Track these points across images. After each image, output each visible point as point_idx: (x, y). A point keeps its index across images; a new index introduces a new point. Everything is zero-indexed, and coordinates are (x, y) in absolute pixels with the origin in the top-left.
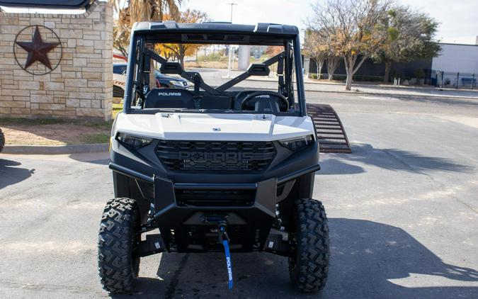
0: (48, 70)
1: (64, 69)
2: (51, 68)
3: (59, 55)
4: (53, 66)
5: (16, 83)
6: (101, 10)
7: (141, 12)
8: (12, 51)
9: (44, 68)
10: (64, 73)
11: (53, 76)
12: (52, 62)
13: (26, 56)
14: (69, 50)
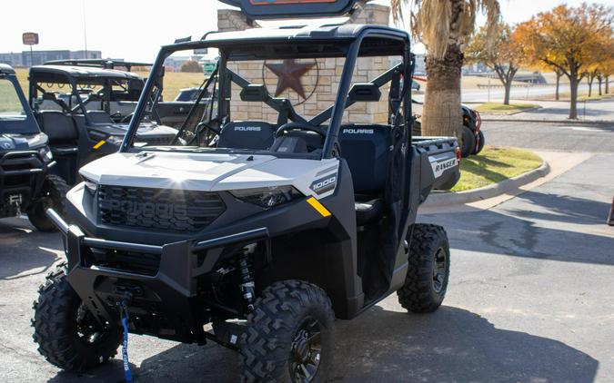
0: (301, 100)
1: (321, 97)
2: (304, 97)
3: (314, 79)
4: (307, 94)
5: (264, 116)
6: (367, 15)
7: (435, 14)
8: (261, 76)
9: (296, 97)
10: (320, 103)
11: (307, 107)
12: (306, 88)
13: (276, 81)
14: (327, 73)
